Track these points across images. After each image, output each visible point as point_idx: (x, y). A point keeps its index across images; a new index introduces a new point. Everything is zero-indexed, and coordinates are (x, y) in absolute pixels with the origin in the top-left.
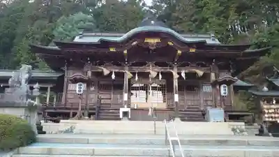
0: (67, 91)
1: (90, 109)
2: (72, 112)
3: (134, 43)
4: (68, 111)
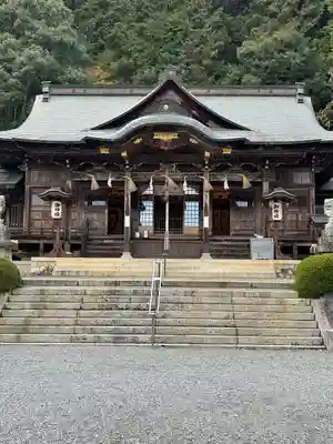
0: (30, 206)
1: (72, 239)
2: (42, 242)
3: (138, 141)
4: (36, 242)
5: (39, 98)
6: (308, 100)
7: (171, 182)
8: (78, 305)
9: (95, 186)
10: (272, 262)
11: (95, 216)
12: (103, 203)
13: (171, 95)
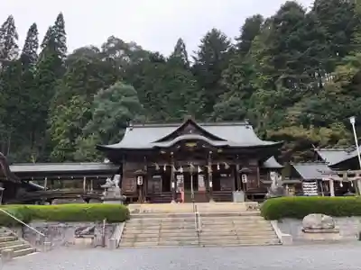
1: (147, 195)
4: (128, 197)
5: (128, 129)
6: (251, 127)
7: (192, 166)
8: (158, 227)
9: (158, 168)
10: (244, 203)
11: (156, 183)
12: (159, 177)
13: (190, 126)
